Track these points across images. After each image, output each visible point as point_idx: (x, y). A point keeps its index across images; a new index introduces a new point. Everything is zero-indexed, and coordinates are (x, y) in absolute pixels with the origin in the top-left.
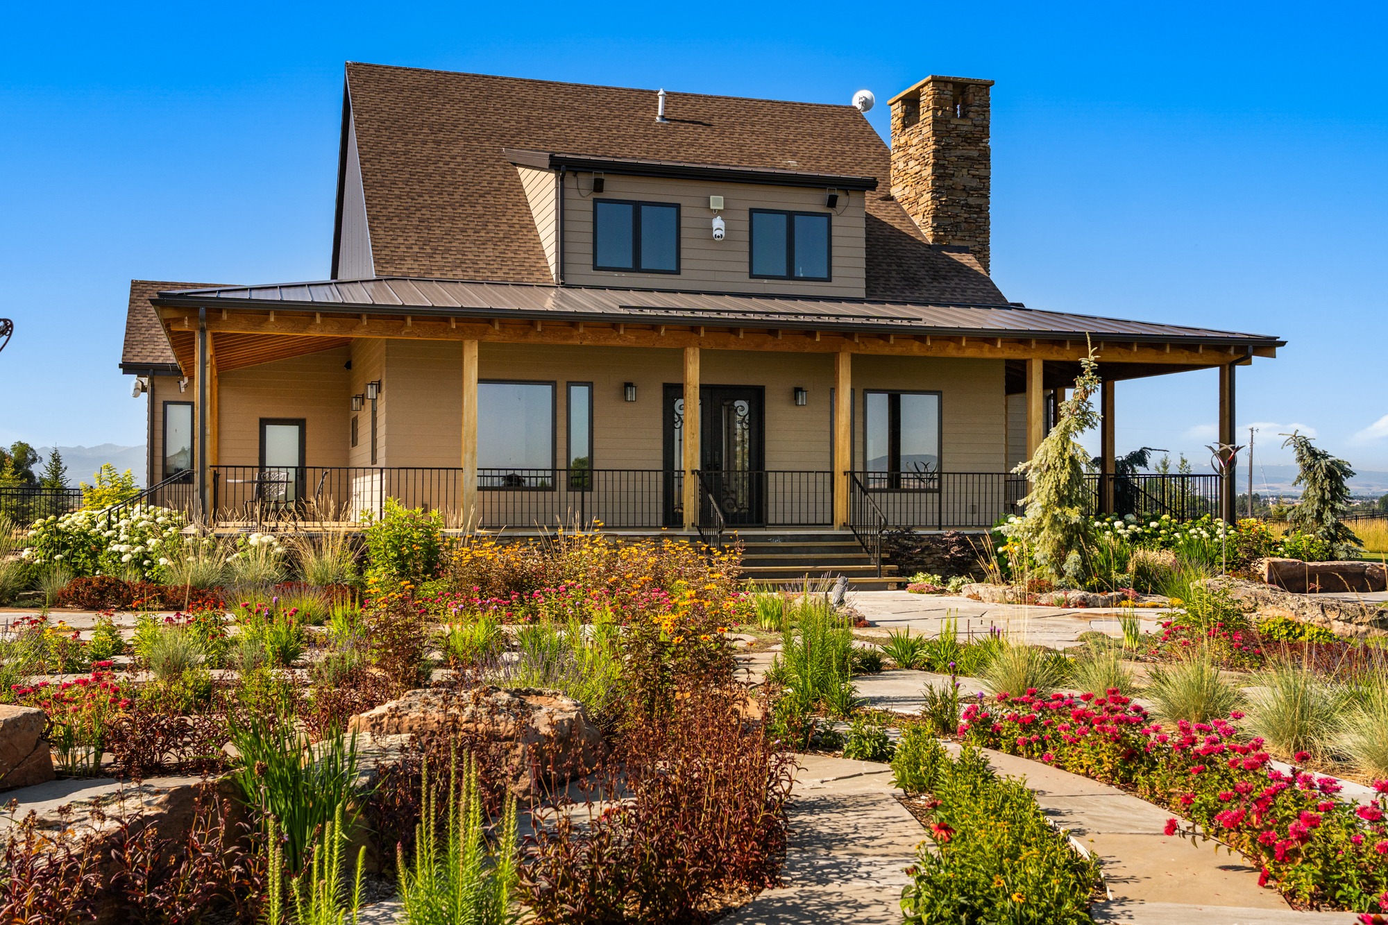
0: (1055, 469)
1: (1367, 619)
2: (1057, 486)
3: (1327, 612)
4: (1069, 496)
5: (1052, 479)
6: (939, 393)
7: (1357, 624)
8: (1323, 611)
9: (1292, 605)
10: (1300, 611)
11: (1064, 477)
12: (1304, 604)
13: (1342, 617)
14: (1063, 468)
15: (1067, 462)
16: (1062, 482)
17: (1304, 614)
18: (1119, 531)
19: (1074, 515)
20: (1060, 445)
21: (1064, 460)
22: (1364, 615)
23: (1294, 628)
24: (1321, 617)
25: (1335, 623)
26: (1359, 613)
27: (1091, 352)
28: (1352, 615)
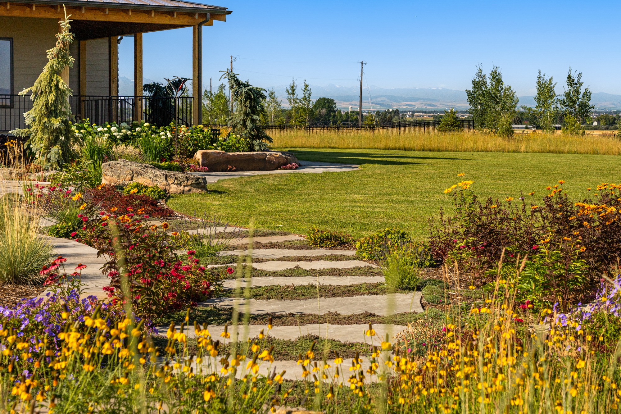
0: (46, 93)
1: (189, 183)
2: (47, 105)
3: (168, 179)
4: (55, 111)
5: (44, 100)
6: (11, 39)
7: (184, 186)
8: (166, 179)
9: (151, 176)
10: (155, 179)
11: (51, 98)
12: (156, 175)
13: (176, 182)
14: (50, 92)
15: (53, 88)
16: (50, 101)
17: (157, 180)
18: (115, 134)
19: (56, 123)
20: (49, 77)
21: (51, 87)
22: (188, 180)
23: (142, 189)
24: (165, 182)
25: (172, 186)
26: (185, 179)
27: (66, 18)
28: (181, 180)
